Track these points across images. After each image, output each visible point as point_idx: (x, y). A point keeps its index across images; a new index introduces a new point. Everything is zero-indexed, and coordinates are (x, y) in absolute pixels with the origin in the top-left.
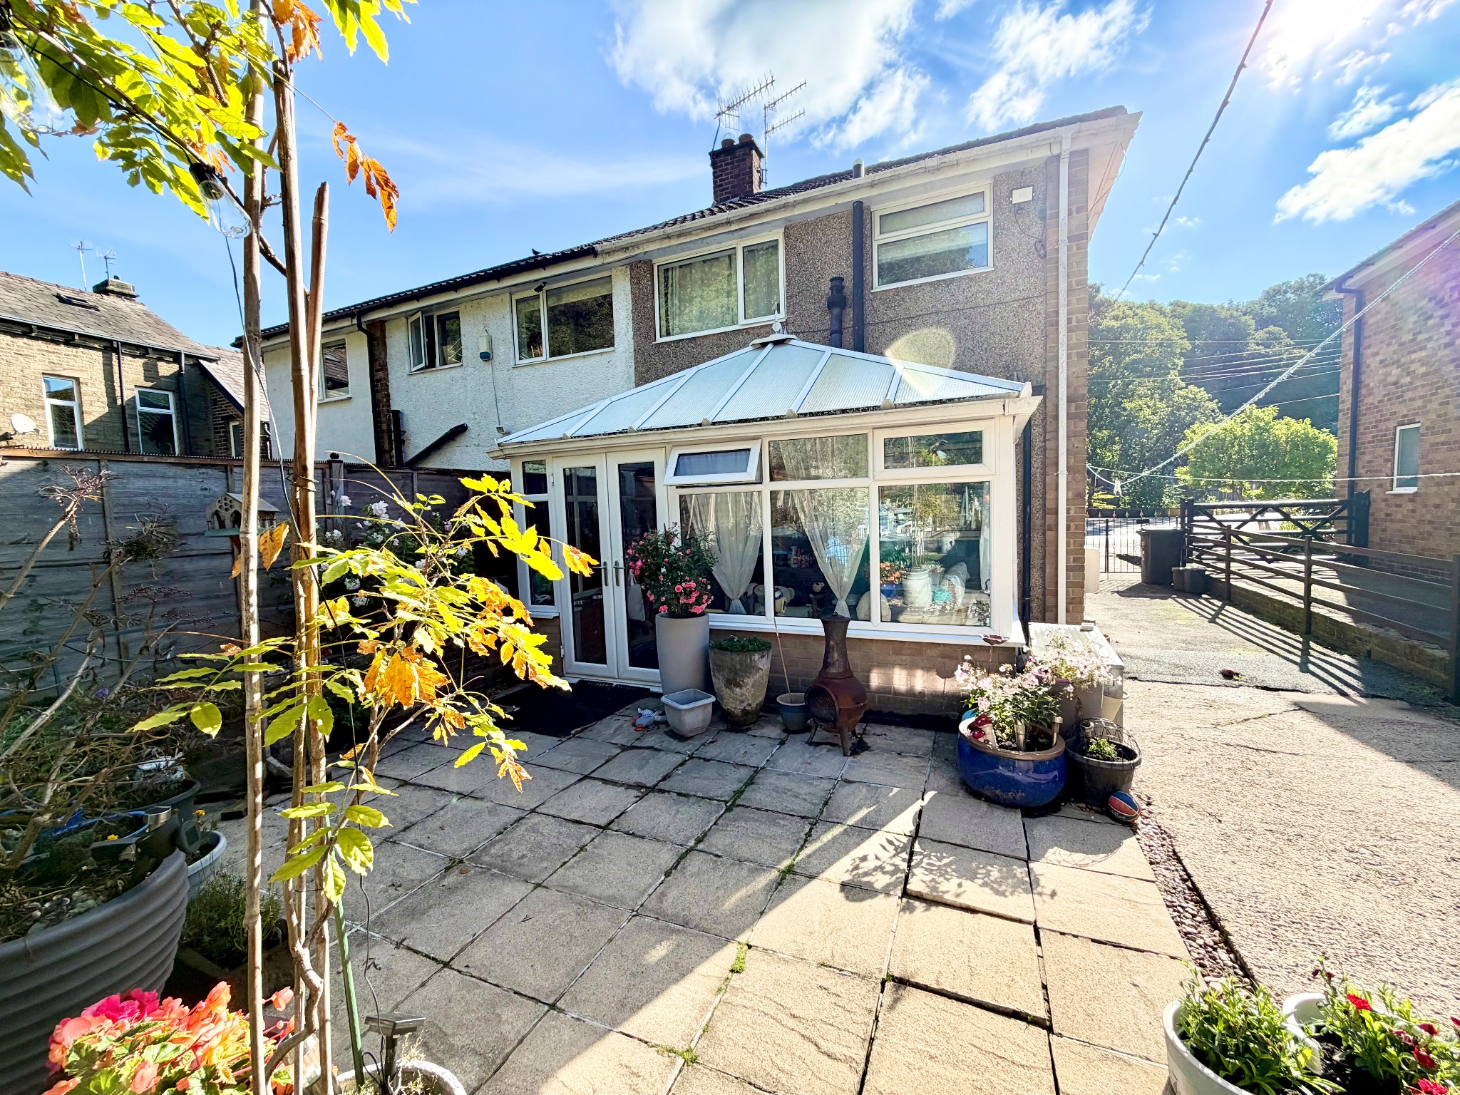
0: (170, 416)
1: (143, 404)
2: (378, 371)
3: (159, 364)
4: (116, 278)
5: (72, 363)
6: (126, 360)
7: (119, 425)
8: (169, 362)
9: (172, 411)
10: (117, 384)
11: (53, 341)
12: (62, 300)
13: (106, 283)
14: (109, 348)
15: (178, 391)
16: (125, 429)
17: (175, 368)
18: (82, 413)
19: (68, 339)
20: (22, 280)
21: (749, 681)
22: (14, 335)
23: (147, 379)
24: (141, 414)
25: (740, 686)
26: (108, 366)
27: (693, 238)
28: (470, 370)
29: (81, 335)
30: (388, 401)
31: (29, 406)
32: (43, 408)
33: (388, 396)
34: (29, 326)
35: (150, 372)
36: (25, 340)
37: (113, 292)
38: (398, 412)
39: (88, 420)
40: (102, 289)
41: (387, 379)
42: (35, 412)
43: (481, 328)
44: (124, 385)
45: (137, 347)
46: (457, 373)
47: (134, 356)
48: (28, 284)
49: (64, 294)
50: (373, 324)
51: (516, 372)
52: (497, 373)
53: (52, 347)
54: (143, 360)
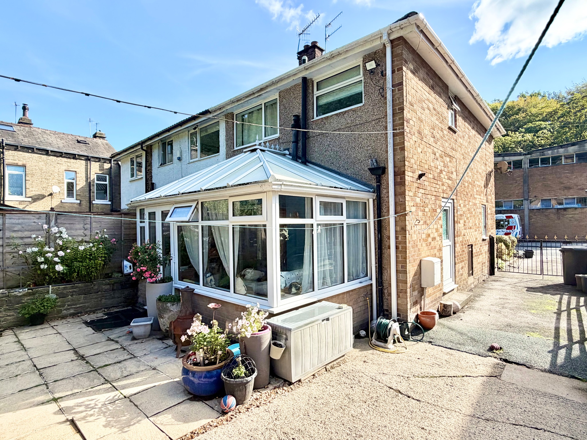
0: (107, 184)
1: (97, 180)
2: (149, 166)
3: (105, 164)
4: (100, 131)
5: (75, 166)
6: (93, 163)
7: (88, 189)
8: (108, 163)
9: (107, 183)
10: (89, 173)
11: (69, 158)
12: (78, 142)
13: (96, 134)
14: (88, 159)
15: (110, 174)
16: (90, 190)
17: (110, 165)
18: (76, 184)
19: (74, 156)
20: (68, 135)
21: (166, 316)
22: (57, 157)
23: (100, 170)
24: (97, 184)
25: (163, 318)
26: (87, 165)
27: (242, 102)
28: (175, 165)
29: (78, 155)
30: (151, 179)
31: (60, 182)
32: (64, 183)
33: (152, 176)
34: (62, 153)
35: (101, 168)
36: (60, 158)
37: (98, 136)
38: (154, 183)
39: (78, 188)
40: (95, 136)
41: (151, 170)
42: (61, 185)
43: (179, 147)
44: (91, 173)
45: (97, 158)
46: (171, 166)
47: (96, 162)
48: (69, 137)
49: (79, 139)
50: (147, 146)
51: (189, 165)
52: (183, 166)
53: (69, 160)
54: (99, 163)
